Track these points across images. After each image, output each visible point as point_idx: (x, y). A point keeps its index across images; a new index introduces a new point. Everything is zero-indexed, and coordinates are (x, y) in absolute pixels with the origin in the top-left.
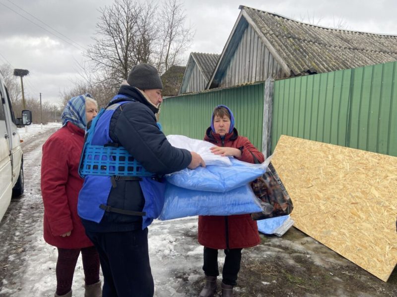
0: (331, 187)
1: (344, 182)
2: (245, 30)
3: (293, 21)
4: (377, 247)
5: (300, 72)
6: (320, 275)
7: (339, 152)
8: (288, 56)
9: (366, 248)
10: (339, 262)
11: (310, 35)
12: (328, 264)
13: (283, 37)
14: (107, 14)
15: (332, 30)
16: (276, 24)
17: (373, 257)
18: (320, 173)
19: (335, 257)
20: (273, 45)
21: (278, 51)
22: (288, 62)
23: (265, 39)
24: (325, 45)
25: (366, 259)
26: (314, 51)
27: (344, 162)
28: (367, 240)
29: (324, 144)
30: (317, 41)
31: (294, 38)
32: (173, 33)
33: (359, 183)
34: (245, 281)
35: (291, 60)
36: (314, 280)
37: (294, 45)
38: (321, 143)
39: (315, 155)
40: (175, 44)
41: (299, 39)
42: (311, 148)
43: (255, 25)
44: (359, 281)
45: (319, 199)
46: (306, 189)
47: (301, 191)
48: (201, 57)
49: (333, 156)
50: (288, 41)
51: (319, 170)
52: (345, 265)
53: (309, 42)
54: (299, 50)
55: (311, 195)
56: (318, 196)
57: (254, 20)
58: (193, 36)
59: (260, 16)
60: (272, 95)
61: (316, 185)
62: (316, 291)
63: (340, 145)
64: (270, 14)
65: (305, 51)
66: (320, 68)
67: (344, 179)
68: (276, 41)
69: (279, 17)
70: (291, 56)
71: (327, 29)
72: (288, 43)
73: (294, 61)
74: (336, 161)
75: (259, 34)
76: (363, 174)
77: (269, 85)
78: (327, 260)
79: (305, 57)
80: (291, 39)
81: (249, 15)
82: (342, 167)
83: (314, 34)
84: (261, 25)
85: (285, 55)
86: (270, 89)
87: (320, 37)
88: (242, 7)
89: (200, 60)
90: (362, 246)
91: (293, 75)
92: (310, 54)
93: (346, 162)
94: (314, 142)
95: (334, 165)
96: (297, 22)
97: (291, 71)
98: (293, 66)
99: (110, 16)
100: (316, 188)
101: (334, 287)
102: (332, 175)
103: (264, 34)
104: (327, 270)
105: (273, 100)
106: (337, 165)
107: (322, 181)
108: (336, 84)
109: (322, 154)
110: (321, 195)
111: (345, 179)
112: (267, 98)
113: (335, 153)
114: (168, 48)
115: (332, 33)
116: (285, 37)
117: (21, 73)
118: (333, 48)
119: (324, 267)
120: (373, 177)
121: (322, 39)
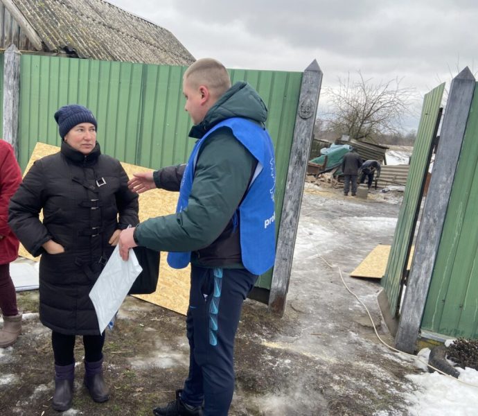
4: (181, 282)
5: (56, 48)
6: (130, 331)
9: (170, 285)
10: (143, 308)
12: (133, 315)
17: (178, 294)
19: (137, 304)
22: (36, 26)
24: (76, 11)
25: (171, 297)
26: (65, 18)
28: (170, 276)
33: (156, 210)
34: (46, 373)
35: (39, 24)
36: (126, 340)
44: (171, 325)
52: (150, 310)
54: (46, 11)
60: (18, 77)
62: (135, 352)
63: (128, 163)
65: (53, 14)
66: (78, 45)
70: (38, 17)
73: (43, 27)
76: (159, 199)
77: (12, 59)
78: (129, 310)
79: (57, 23)
85: (29, 14)
86: (14, 67)
90: (166, 284)
91: (46, 50)
92: (61, 21)
97: (43, 43)
98: (44, 35)
101: (150, 340)
104: (135, 322)
105: (19, 85)
108: (122, 81)
112: (9, 80)
118: (86, 20)
119: (131, 320)
120: (170, 202)
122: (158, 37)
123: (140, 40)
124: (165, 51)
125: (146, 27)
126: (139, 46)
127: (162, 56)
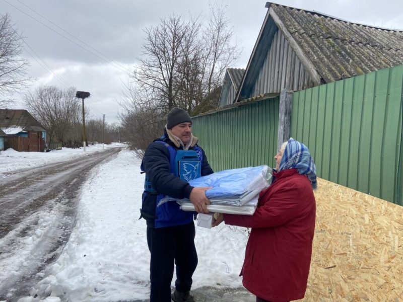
0: (364, 276)
1: (388, 273)
2: (274, 33)
3: (339, 20)
7: (383, 211)
8: (321, 59)
11: (361, 36)
13: (318, 37)
14: (152, 35)
15: (395, 31)
16: (312, 22)
18: (348, 246)
20: (302, 47)
21: (307, 54)
22: (319, 67)
23: (292, 39)
24: (382, 48)
26: (363, 55)
27: (390, 233)
29: (359, 194)
30: (370, 42)
31: (335, 39)
32: (219, 52)
37: (333, 46)
38: (354, 191)
39: (343, 211)
40: (220, 62)
41: (343, 40)
42: (338, 197)
43: (282, 23)
45: (343, 295)
46: (324, 270)
47: (316, 271)
48: (238, 74)
49: (372, 217)
50: (326, 42)
51: (348, 239)
53: (357, 44)
54: (340, 53)
55: (329, 283)
56: (341, 289)
57: (281, 18)
58: (240, 54)
59: (292, 14)
60: (289, 113)
61: (340, 267)
64: (306, 12)
65: (349, 54)
67: (388, 265)
68: (307, 42)
69: (319, 15)
70: (326, 59)
71: (389, 31)
72: (324, 44)
73: (328, 66)
74: (376, 227)
75: (286, 34)
79: (348, 61)
80: (330, 39)
81: (276, 13)
82: (385, 242)
83: (368, 36)
84: (289, 23)
87: (375, 39)
88: (269, 5)
89: (236, 76)
92: (356, 58)
93: (392, 233)
94: (344, 188)
95: (372, 234)
96: (346, 22)
99: (156, 35)
100: (340, 271)
102: (367, 254)
103: (291, 34)
106: (377, 235)
107: (350, 261)
109: (354, 211)
110: (346, 288)
111: (390, 267)
112: (282, 117)
113: (375, 212)
114: (212, 67)
115: (395, 35)
116: (322, 37)
117: (83, 95)
118: (394, 52)
121: (378, 40)
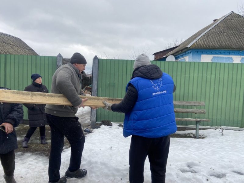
122: (14, 41)
123: (6, 43)
124: (18, 47)
125: (8, 37)
126: (5, 46)
127: (16, 49)
